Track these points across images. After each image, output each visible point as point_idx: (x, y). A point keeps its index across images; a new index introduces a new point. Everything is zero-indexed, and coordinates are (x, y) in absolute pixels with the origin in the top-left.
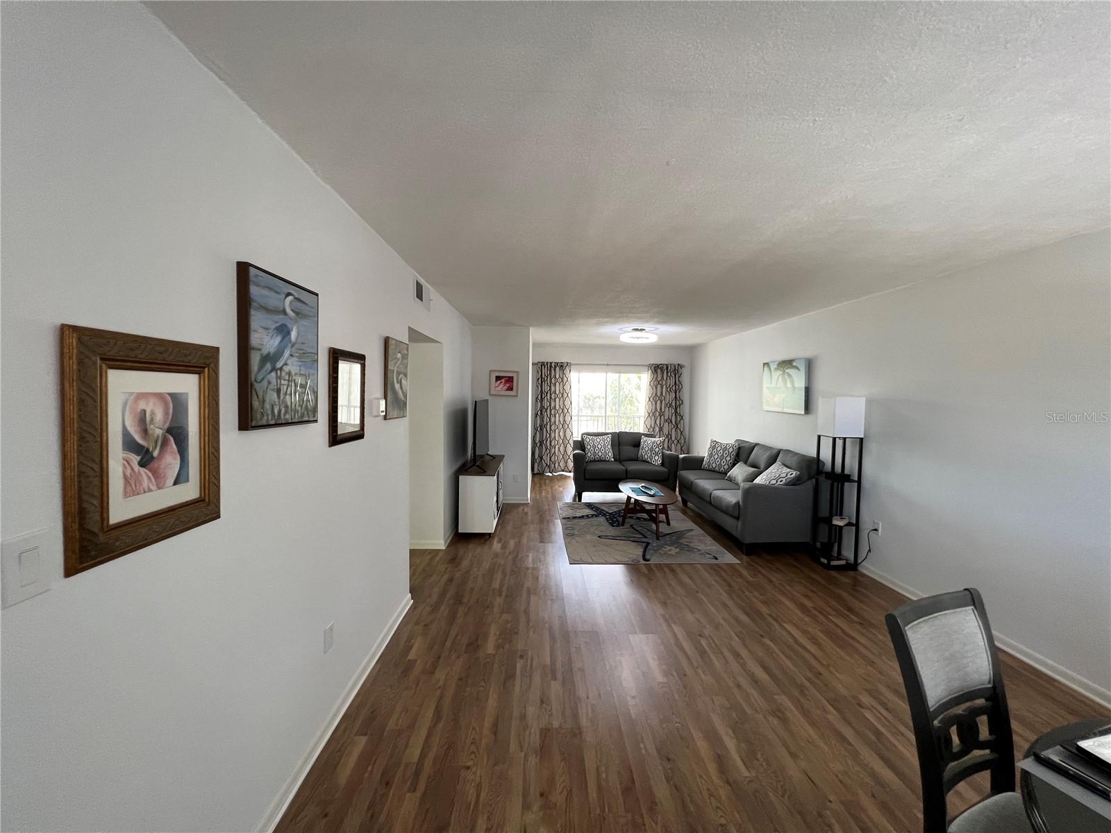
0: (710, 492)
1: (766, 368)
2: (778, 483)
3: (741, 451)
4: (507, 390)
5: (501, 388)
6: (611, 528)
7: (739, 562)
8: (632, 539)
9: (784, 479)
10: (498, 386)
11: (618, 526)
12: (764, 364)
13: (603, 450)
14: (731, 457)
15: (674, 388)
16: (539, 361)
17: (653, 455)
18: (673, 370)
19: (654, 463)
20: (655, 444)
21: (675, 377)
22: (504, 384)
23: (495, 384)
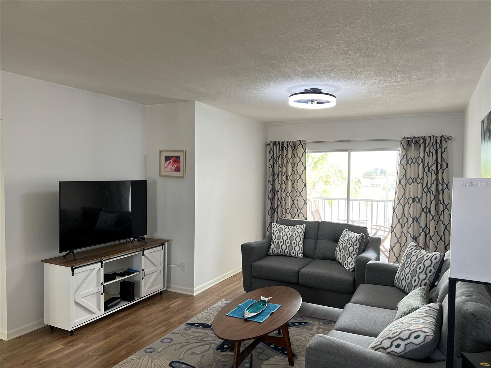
4: (175, 171)
5: (169, 169)
10: (168, 166)
12: (482, 123)
13: (288, 242)
14: (426, 274)
15: (434, 167)
16: (271, 141)
17: (346, 255)
18: (434, 144)
19: (345, 267)
20: (350, 241)
21: (436, 153)
22: (172, 164)
23: (165, 164)
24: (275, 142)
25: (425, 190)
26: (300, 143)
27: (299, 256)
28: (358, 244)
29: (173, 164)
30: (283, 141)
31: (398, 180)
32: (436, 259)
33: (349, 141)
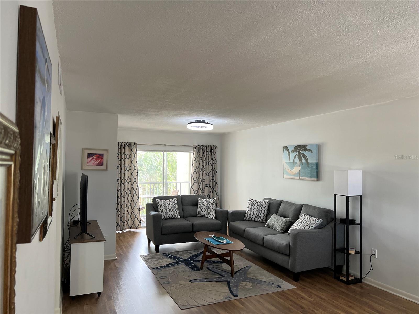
0: (262, 237)
1: (285, 150)
2: (311, 228)
3: (271, 206)
4: (98, 165)
5: (91, 163)
6: (194, 272)
7: (295, 287)
8: (215, 280)
9: (314, 225)
10: (90, 161)
11: (198, 269)
12: (283, 147)
13: (172, 210)
15: (211, 162)
17: (208, 211)
18: (211, 150)
19: (210, 218)
20: (210, 203)
21: (212, 155)
26: (135, 144)
27: (179, 217)
29: (96, 160)
31: (194, 170)
32: (267, 203)
33: (165, 145)
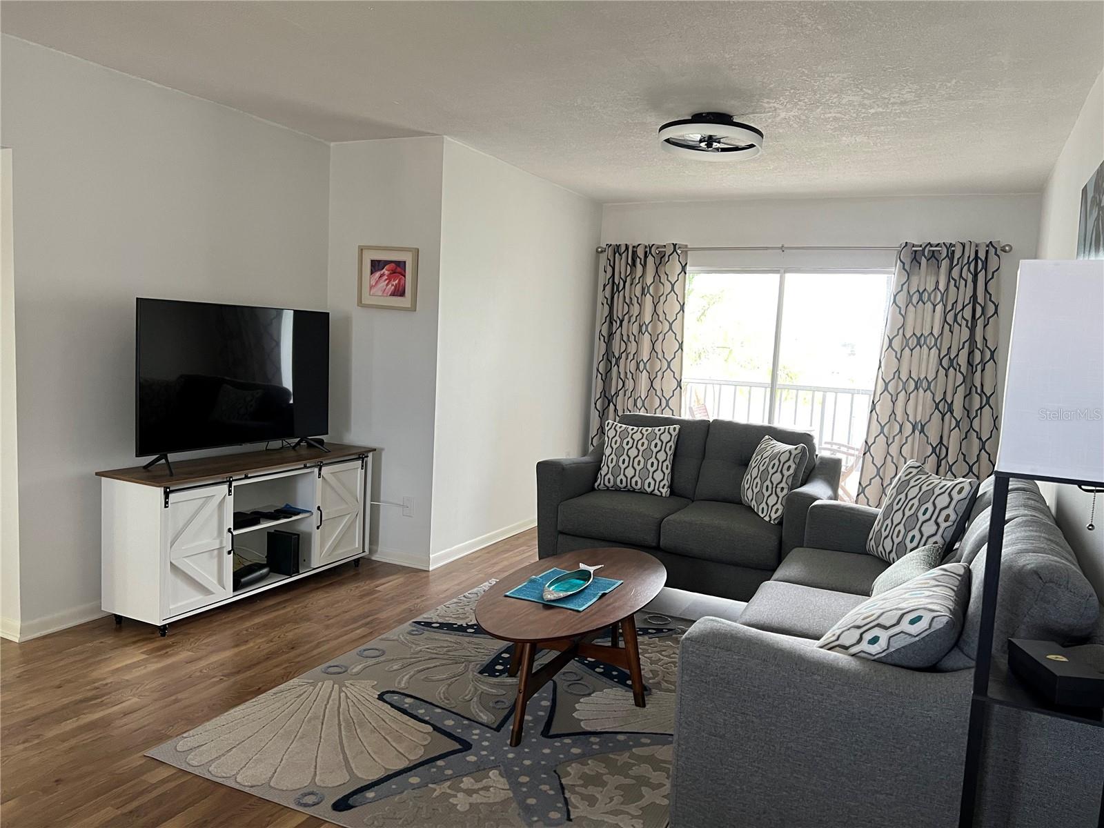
4: (393, 294)
5: (380, 289)
6: (469, 675)
9: (884, 636)
10: (377, 282)
11: (502, 671)
13: (639, 461)
14: (937, 524)
15: (968, 313)
16: (609, 243)
17: (764, 490)
18: (971, 260)
19: (762, 516)
20: (776, 461)
21: (975, 281)
22: (386, 280)
23: (371, 278)
24: (618, 246)
25: (945, 362)
26: (675, 250)
27: (662, 493)
28: (793, 466)
29: (389, 279)
30: (636, 244)
31: (887, 341)
32: (960, 492)
33: (782, 248)
